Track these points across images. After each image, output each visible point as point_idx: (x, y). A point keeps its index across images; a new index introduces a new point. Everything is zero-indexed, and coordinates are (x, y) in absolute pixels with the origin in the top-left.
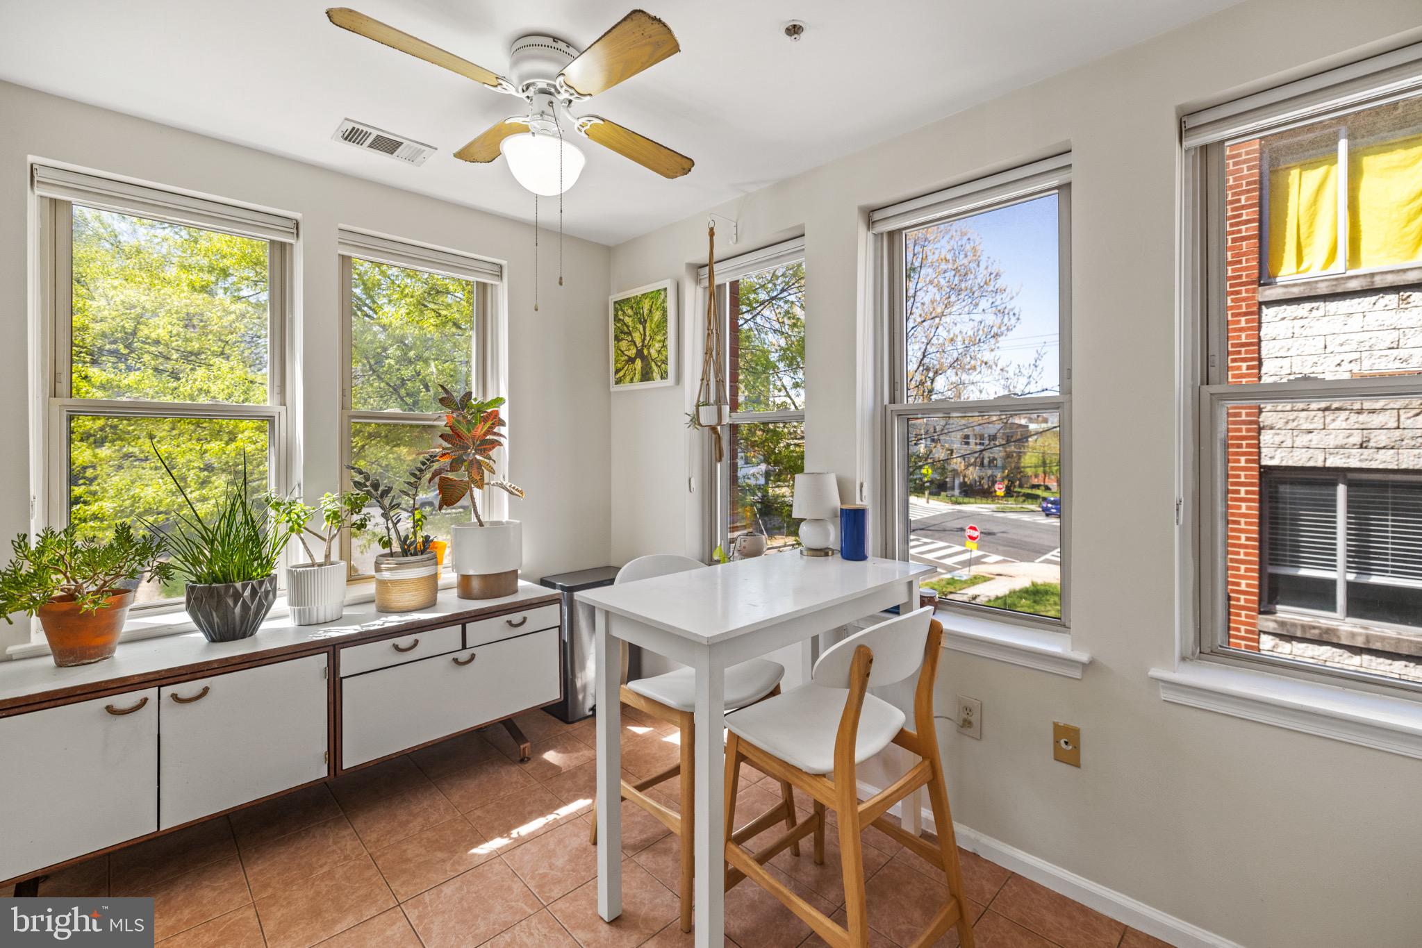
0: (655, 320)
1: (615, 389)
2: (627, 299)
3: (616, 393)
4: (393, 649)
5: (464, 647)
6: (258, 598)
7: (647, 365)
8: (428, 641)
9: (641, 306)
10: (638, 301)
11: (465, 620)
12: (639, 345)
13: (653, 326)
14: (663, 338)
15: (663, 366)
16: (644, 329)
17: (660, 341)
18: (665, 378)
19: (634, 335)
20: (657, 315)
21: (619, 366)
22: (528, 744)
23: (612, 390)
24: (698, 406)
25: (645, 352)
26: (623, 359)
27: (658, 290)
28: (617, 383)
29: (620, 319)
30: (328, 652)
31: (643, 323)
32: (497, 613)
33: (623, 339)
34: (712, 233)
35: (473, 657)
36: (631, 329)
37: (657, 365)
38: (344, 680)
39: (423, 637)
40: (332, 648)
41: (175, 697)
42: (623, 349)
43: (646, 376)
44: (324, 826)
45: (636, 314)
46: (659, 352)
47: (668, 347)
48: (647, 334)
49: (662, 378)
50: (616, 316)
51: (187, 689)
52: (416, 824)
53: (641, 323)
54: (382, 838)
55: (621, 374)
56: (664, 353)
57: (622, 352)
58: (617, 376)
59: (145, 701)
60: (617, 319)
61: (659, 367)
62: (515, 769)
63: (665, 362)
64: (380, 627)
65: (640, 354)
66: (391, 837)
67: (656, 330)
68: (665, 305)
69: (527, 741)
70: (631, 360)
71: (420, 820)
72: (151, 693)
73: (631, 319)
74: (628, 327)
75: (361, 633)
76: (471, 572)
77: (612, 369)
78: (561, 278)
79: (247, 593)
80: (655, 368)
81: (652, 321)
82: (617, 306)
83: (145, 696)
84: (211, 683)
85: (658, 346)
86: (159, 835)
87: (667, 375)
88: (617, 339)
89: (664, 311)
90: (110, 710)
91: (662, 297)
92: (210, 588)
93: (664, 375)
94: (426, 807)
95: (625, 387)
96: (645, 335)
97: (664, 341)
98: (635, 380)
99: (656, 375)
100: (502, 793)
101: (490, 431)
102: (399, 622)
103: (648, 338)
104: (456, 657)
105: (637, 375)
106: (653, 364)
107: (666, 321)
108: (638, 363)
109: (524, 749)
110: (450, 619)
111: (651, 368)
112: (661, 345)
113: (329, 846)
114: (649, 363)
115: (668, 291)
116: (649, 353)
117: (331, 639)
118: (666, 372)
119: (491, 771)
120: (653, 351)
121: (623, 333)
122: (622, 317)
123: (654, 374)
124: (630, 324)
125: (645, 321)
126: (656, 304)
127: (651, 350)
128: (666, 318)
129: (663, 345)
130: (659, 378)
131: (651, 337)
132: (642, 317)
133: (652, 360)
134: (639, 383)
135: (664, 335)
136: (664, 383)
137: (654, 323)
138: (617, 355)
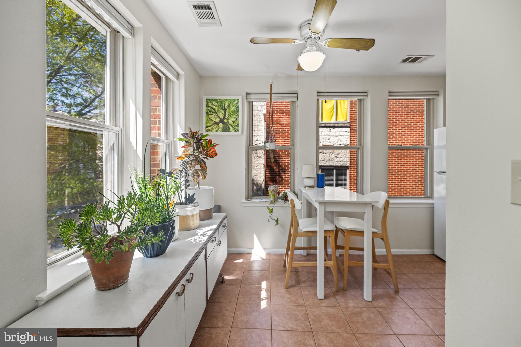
1: (206, 133)
2: (215, 99)
7: (226, 126)
9: (223, 103)
10: (221, 101)
12: (222, 118)
14: (236, 117)
15: (236, 127)
16: (225, 112)
19: (218, 113)
20: (233, 108)
21: (209, 125)
25: (225, 121)
26: (211, 122)
29: (210, 106)
31: (225, 110)
33: (211, 114)
34: (271, 86)
37: (232, 127)
43: (226, 130)
45: (220, 106)
47: (240, 121)
48: (227, 114)
50: (207, 104)
51: (188, 276)
53: (223, 109)
55: (210, 128)
56: (237, 122)
57: (211, 119)
58: (207, 129)
60: (207, 106)
61: (234, 127)
63: (237, 125)
65: (222, 121)
67: (232, 113)
68: (238, 105)
70: (216, 123)
73: (217, 107)
74: (215, 110)
77: (204, 126)
81: (230, 110)
82: (208, 100)
88: (208, 114)
89: (237, 107)
91: (236, 102)
95: (213, 133)
96: (225, 114)
98: (219, 131)
105: (220, 129)
106: (230, 126)
108: (221, 124)
111: (228, 127)
112: (235, 119)
114: (228, 125)
115: (240, 101)
120: (231, 122)
121: (211, 112)
123: (231, 130)
125: (226, 109)
126: (232, 104)
127: (229, 121)
128: (238, 111)
129: (236, 120)
130: (233, 131)
131: (229, 116)
132: (224, 107)
133: (230, 124)
134: (221, 132)
135: (237, 116)
136: (236, 133)
137: (231, 111)
138: (207, 120)
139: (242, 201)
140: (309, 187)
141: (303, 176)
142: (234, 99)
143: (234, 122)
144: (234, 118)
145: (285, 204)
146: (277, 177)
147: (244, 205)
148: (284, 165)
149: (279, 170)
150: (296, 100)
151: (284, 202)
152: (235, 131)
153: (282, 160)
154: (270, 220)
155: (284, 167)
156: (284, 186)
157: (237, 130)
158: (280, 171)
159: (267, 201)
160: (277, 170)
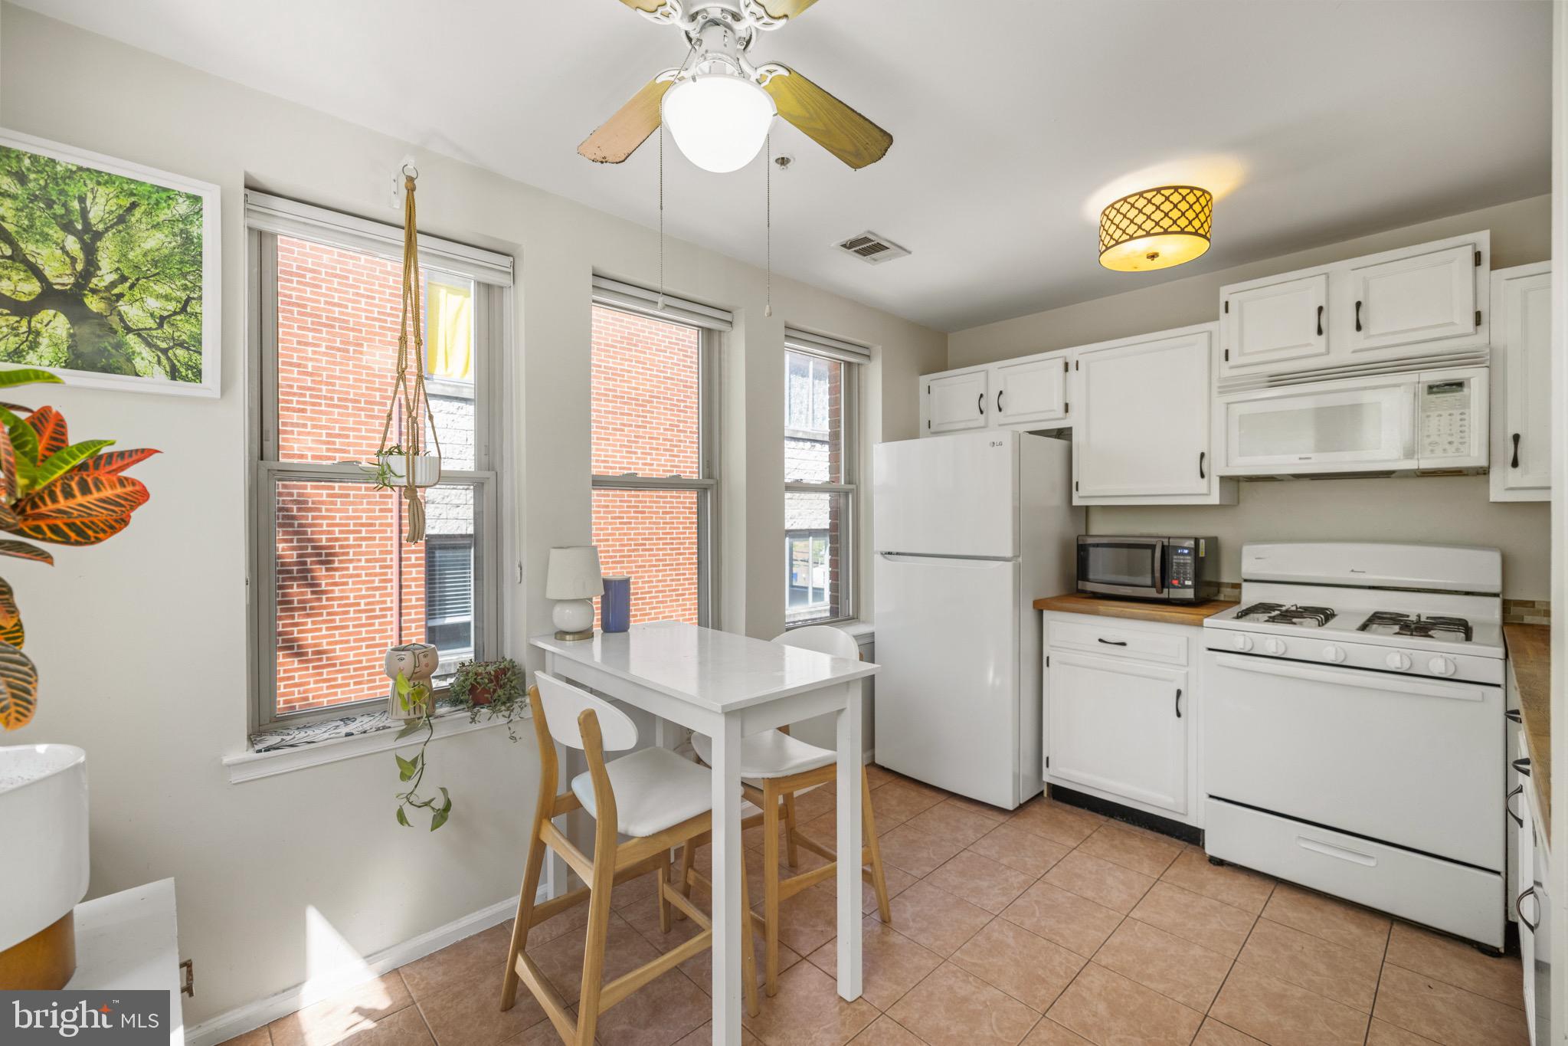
0: (145, 246)
7: (100, 336)
12: (60, 277)
13: (133, 255)
14: (184, 296)
15: (180, 351)
16: (89, 250)
18: (186, 380)
20: (153, 240)
25: (93, 304)
27: (162, 189)
34: (411, 189)
37: (150, 345)
43: (96, 359)
46: (163, 320)
48: (105, 266)
49: (176, 376)
53: (69, 229)
56: (186, 326)
61: (165, 351)
63: (195, 344)
65: (62, 300)
67: (148, 268)
68: (193, 230)
70: (13, 306)
73: (12, 206)
80: (140, 348)
81: (128, 242)
85: (155, 304)
87: (198, 375)
89: (191, 243)
91: (181, 209)
93: (186, 372)
96: (91, 263)
97: (185, 303)
98: (32, 357)
99: (147, 365)
103: (109, 276)
106: (132, 339)
107: (198, 266)
108: (55, 319)
111: (124, 344)
112: (172, 306)
114: (114, 334)
118: (194, 369)
123: (140, 363)
124: (7, 214)
125: (98, 236)
126: (148, 213)
127: (123, 306)
128: (197, 262)
129: (184, 310)
130: (160, 375)
131: (123, 279)
132: (76, 217)
133: (129, 330)
134: (65, 371)
135: (185, 288)
136: (180, 388)
137: (138, 251)
139: (226, 760)
140: (577, 636)
141: (552, 593)
142: (165, 190)
143: (162, 318)
144: (167, 298)
145: (473, 720)
146: (291, 587)
147: (237, 777)
148: (324, 537)
149: (300, 556)
150: (505, 280)
151: (469, 714)
152: (174, 374)
153: (314, 518)
154: (409, 812)
155: (324, 543)
156: (325, 617)
157: (189, 367)
158: (309, 560)
159: (384, 728)
160: (291, 556)
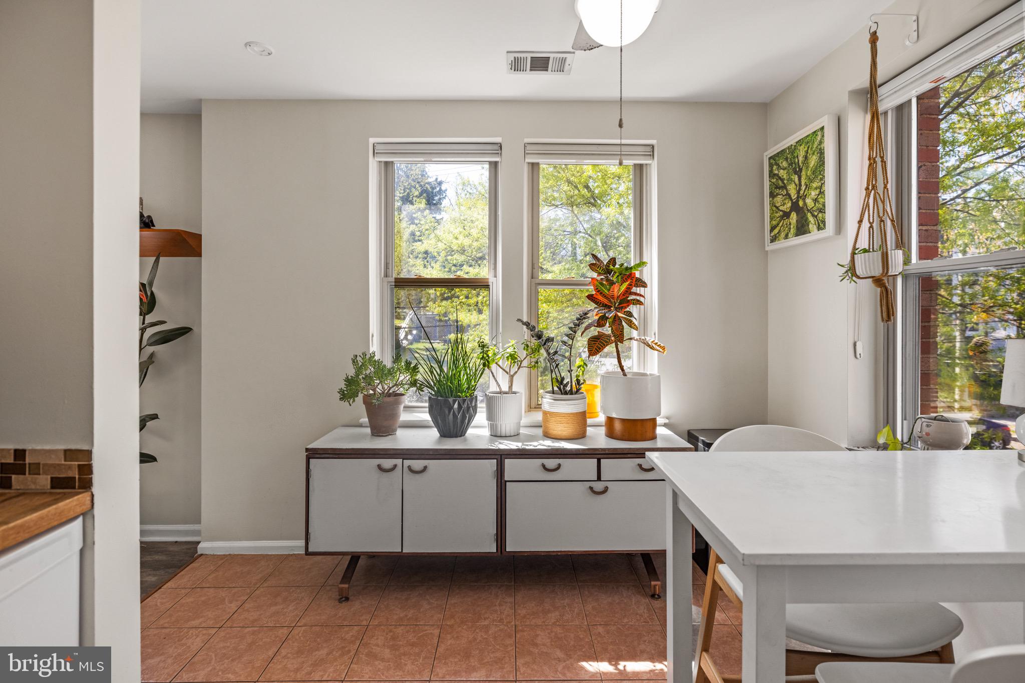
0: (811, 166)
1: (770, 247)
2: (782, 151)
3: (774, 251)
4: (542, 468)
5: (599, 478)
6: (462, 411)
7: (802, 218)
8: (570, 467)
9: (795, 155)
10: (792, 150)
11: (602, 456)
12: (794, 196)
13: (809, 173)
14: (820, 184)
15: (820, 215)
16: (800, 179)
17: (816, 188)
18: (822, 229)
19: (788, 187)
20: (813, 160)
21: (774, 223)
22: (659, 583)
23: (767, 249)
24: (853, 254)
25: (801, 203)
26: (778, 215)
27: (815, 132)
28: (772, 241)
29: (775, 175)
30: (497, 459)
31: (798, 172)
32: (629, 455)
33: (778, 194)
34: (875, 41)
35: (606, 490)
36: (785, 182)
37: (813, 215)
38: (507, 483)
39: (566, 463)
40: (501, 456)
41: (409, 468)
42: (777, 205)
43: (802, 229)
44: (499, 588)
45: (791, 164)
46: (816, 201)
47: (826, 193)
48: (803, 183)
49: (819, 228)
50: (771, 171)
51: (418, 464)
52: (553, 616)
53: (796, 173)
54: (528, 616)
55: (776, 231)
56: (821, 200)
57: (777, 208)
58: (772, 235)
59: (395, 466)
60: (772, 175)
61: (816, 217)
62: (646, 601)
63: (822, 210)
64: (533, 448)
65: (795, 207)
66: (533, 618)
67: (812, 177)
68: (822, 146)
69: (658, 580)
70: (787, 215)
71: (557, 613)
72: (399, 462)
73: (785, 172)
74: (782, 180)
75: (519, 450)
76: (614, 415)
77: (767, 227)
78: (621, 120)
79: (456, 406)
80: (811, 219)
81: (807, 168)
82: (772, 161)
83: (395, 464)
84: (429, 464)
85: (814, 193)
86: (401, 554)
87: (824, 225)
88: (772, 195)
89: (821, 153)
90: (379, 467)
91: (819, 138)
92: (437, 399)
93: (822, 225)
94: (565, 604)
95: (781, 244)
96: (800, 185)
97: (821, 188)
98: (790, 235)
99: (812, 227)
100: (626, 620)
101: (628, 291)
102: (549, 446)
103: (803, 188)
104: (592, 486)
105: (792, 230)
106: (809, 215)
107: (824, 163)
108: (794, 216)
109: (655, 586)
110: (587, 452)
111: (807, 219)
112: (817, 192)
113: (495, 605)
114: (805, 215)
115: (826, 130)
116: (805, 204)
117: (499, 450)
118: (824, 222)
119: (625, 595)
120: (809, 202)
121: (778, 187)
122: (776, 172)
123: (811, 226)
124: (785, 177)
125: (801, 170)
126: (812, 148)
127: (807, 200)
129: (820, 191)
130: (816, 229)
131: (807, 186)
132: (797, 166)
133: (808, 210)
134: (794, 238)
135: (821, 180)
136: (821, 235)
137: (810, 169)
138: (772, 211)
